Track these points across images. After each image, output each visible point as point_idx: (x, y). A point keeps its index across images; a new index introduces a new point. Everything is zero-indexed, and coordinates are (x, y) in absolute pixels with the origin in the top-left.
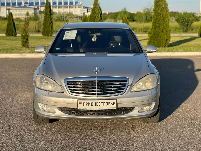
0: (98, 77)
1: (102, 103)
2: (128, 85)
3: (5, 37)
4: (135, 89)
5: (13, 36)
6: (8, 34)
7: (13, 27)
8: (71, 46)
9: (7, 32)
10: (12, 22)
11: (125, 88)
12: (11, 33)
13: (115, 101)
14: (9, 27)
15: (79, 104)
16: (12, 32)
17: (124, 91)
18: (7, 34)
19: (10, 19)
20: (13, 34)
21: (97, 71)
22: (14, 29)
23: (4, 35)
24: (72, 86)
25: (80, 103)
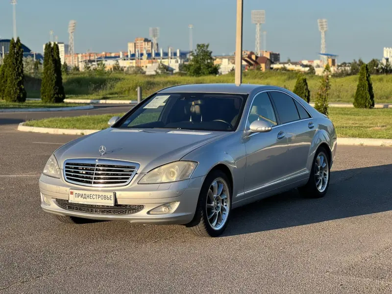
0: (99, 160)
1: (96, 195)
2: (136, 174)
3: (353, 108)
4: (145, 179)
5: (366, 107)
6: (358, 104)
7: (367, 91)
8: (191, 120)
9: (356, 99)
10: (367, 83)
11: (131, 177)
12: (363, 102)
13: (112, 194)
14: (361, 92)
15: (70, 195)
16: (366, 101)
17: (128, 181)
18: (356, 104)
19: (363, 76)
20: (367, 104)
21: (102, 151)
22: (368, 96)
23: (352, 106)
24: (73, 170)
25: (72, 193)
